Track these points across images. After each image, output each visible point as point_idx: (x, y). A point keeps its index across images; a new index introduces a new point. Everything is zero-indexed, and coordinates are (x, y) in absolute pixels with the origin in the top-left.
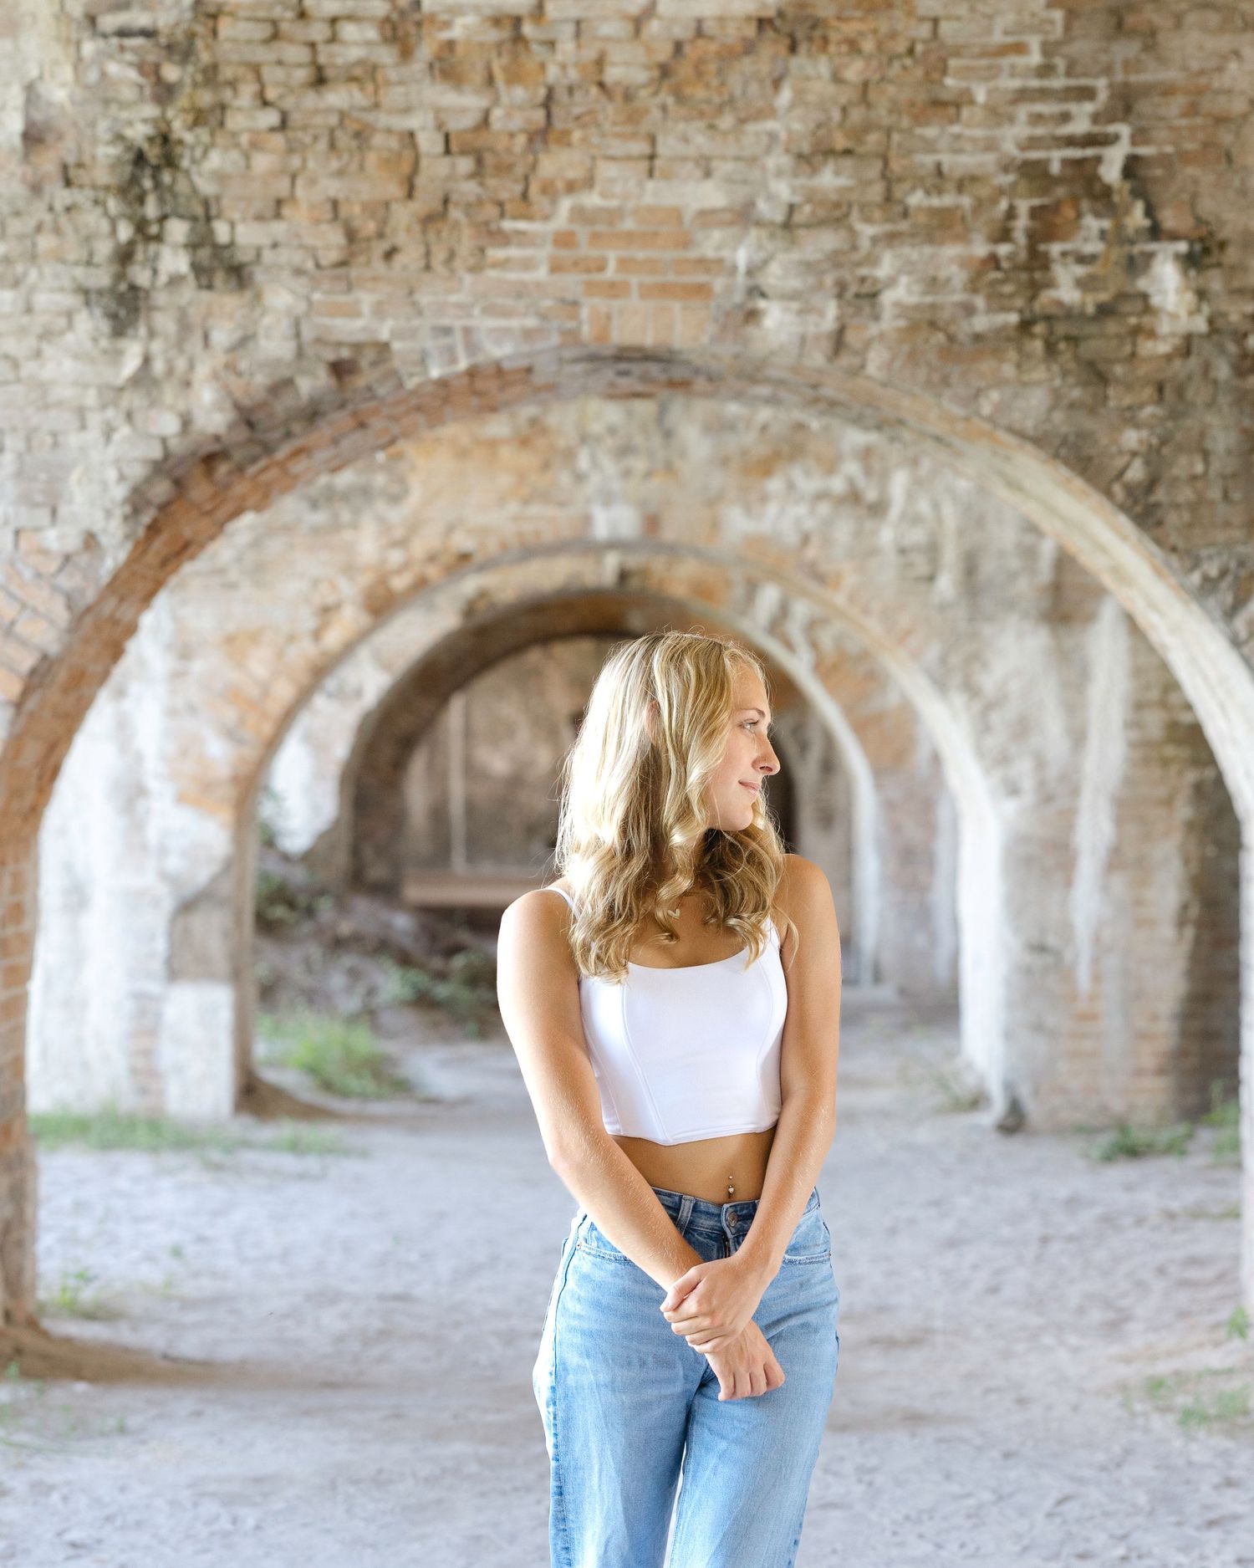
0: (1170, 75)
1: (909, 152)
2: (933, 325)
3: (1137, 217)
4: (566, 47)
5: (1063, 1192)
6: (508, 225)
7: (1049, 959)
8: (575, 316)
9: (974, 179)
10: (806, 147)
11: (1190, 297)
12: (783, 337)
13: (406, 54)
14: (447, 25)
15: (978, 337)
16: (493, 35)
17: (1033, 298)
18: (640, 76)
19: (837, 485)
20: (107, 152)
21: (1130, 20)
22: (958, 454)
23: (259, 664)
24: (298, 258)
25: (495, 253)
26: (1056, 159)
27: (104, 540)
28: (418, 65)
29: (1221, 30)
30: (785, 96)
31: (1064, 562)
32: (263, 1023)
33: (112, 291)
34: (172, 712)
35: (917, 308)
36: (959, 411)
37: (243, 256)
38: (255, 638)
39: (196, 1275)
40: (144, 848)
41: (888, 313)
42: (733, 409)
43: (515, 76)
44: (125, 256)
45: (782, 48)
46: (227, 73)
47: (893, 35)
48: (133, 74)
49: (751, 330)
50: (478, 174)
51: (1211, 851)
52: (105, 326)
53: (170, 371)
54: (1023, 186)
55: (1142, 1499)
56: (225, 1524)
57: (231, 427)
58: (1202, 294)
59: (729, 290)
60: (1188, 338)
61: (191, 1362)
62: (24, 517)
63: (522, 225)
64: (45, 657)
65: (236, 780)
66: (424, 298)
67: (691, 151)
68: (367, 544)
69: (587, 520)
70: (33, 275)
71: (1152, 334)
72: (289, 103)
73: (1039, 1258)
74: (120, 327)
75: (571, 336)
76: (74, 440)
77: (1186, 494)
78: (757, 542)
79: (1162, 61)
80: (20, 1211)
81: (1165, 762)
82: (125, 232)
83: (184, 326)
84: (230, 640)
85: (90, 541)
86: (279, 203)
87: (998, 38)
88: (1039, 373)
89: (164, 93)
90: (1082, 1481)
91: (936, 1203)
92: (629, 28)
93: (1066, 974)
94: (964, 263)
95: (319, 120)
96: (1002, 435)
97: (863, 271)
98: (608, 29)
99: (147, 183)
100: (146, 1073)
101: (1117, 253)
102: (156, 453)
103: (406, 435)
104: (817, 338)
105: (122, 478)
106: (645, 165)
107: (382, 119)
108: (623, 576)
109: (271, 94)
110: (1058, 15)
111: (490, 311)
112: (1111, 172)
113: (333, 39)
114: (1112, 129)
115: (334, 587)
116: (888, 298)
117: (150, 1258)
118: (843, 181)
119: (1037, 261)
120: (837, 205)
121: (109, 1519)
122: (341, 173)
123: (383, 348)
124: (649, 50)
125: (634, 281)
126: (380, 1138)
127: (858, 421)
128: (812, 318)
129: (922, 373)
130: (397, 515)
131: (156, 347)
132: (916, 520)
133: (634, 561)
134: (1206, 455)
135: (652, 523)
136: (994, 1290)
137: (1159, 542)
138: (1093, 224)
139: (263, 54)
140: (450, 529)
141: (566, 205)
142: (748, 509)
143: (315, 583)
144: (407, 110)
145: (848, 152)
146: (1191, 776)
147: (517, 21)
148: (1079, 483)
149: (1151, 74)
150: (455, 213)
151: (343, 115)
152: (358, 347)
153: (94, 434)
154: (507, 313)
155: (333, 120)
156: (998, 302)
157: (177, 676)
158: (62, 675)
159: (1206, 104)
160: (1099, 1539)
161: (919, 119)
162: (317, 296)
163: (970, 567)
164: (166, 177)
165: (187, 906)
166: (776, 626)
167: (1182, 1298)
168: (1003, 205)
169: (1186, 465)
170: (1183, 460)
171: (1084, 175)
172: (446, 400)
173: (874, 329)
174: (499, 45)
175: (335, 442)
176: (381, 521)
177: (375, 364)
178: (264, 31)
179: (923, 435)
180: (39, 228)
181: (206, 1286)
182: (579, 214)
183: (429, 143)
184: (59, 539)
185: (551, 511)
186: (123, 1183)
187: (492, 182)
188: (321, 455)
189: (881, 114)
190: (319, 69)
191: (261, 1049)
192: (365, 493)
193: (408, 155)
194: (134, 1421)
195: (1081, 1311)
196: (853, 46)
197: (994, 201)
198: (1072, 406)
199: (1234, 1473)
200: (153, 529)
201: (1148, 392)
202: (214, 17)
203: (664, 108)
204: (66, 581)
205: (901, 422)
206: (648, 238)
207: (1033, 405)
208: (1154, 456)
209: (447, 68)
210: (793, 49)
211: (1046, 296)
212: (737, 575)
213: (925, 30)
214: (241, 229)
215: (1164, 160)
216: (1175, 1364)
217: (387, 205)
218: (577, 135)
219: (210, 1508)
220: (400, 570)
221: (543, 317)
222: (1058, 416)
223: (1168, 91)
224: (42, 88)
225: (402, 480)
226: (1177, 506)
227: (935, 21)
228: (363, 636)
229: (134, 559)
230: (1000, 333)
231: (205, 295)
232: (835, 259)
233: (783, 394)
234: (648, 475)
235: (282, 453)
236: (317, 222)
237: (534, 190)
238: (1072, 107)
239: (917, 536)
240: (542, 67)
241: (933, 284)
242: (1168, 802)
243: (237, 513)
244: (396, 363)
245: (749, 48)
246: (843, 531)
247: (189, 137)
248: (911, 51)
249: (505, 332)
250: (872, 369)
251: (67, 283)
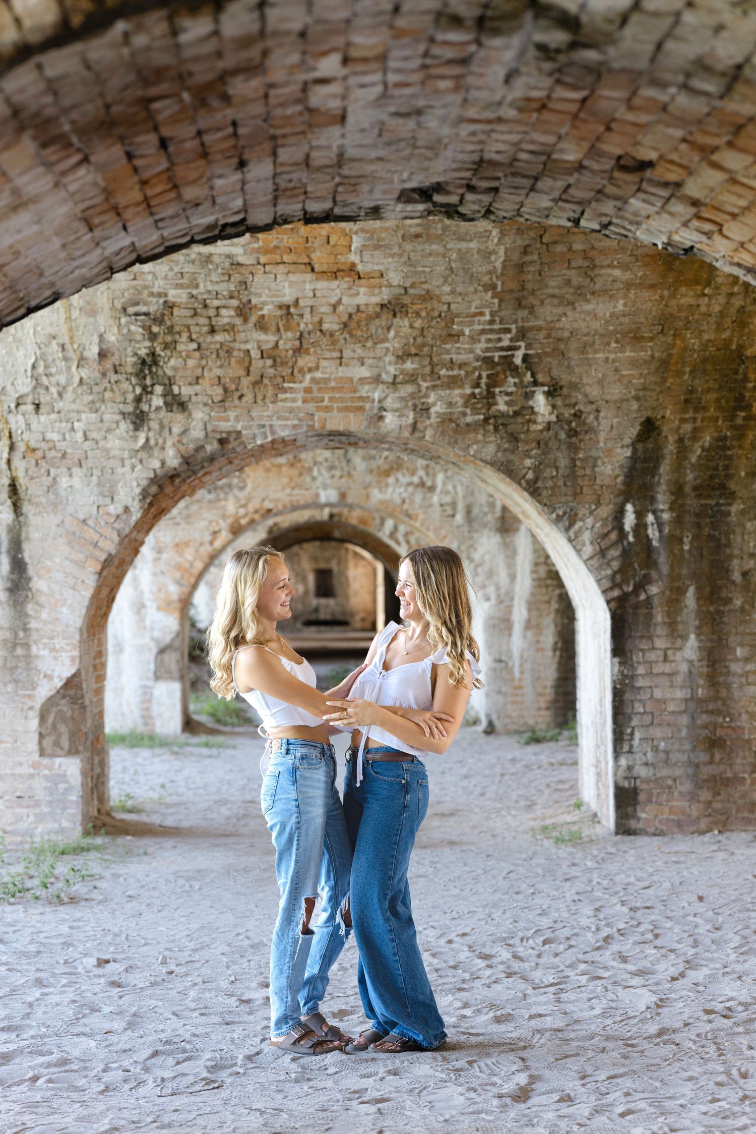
0: (540, 323)
1: (440, 354)
2: (450, 420)
3: (528, 377)
4: (307, 316)
5: (510, 756)
6: (286, 385)
7: (503, 665)
8: (313, 420)
9: (465, 364)
10: (400, 353)
11: (549, 408)
12: (393, 426)
13: (246, 320)
14: (261, 309)
15: (468, 425)
16: (279, 313)
17: (489, 409)
18: (336, 327)
19: (416, 480)
20: (131, 360)
21: (524, 302)
22: (462, 469)
23: (189, 555)
24: (205, 399)
25: (281, 396)
26: (497, 355)
27: (132, 509)
28: (250, 325)
29: (559, 306)
30: (392, 334)
31: (504, 509)
32: (192, 697)
33: (134, 413)
34: (155, 574)
35: (444, 414)
36: (461, 453)
37: (185, 399)
38: (187, 544)
39: (171, 795)
40: (145, 628)
41: (433, 416)
42: (373, 452)
43: (288, 328)
44: (138, 400)
45: (390, 316)
46: (177, 329)
47: (433, 310)
48: (141, 330)
49: (381, 424)
50: (274, 366)
51: (566, 621)
52: (131, 427)
53: (157, 444)
54: (484, 366)
55: (540, 871)
56: (187, 888)
57: (180, 465)
58: (554, 407)
59: (372, 408)
60: (549, 423)
61: (170, 828)
62: (101, 500)
63: (291, 385)
64: (110, 555)
65: (180, 600)
66: (254, 414)
67: (356, 355)
68: (231, 507)
69: (317, 495)
70: (103, 407)
71: (535, 422)
72: (201, 340)
73: (500, 782)
74: (137, 428)
75: (311, 427)
76: (120, 471)
77: (550, 484)
78: (385, 503)
79: (537, 318)
80: (103, 770)
81: (547, 587)
82: (138, 390)
83: (162, 426)
84: (177, 545)
85: (127, 509)
86: (198, 378)
87: (473, 310)
88: (492, 438)
89: (153, 337)
90: (517, 865)
91: (460, 762)
92: (332, 309)
93: (510, 671)
94: (462, 396)
95: (213, 346)
96: (478, 462)
97: (423, 400)
98: (322, 310)
99: (147, 372)
100: (147, 717)
101: (520, 391)
102: (152, 475)
103: (247, 465)
104: (406, 426)
105: (138, 485)
106: (338, 361)
107: (237, 345)
108: (331, 516)
109: (194, 337)
110: (496, 301)
111: (279, 418)
112: (518, 360)
113: (218, 315)
114: (518, 344)
115: (218, 524)
116: (433, 410)
117: (152, 789)
118: (415, 366)
119: (490, 396)
120: (413, 375)
121: (142, 887)
122: (221, 366)
123: (239, 433)
124: (339, 317)
125: (335, 405)
126: (240, 741)
127: (423, 457)
128: (404, 419)
129: (447, 438)
130: (241, 495)
131: (151, 434)
132: (447, 493)
133: (335, 511)
134: (557, 468)
135: (343, 496)
136: (483, 794)
137: (539, 502)
138: (511, 380)
139: (190, 321)
140: (263, 500)
141: (308, 377)
142: (380, 489)
143: (210, 522)
144: (247, 342)
145: (416, 355)
146: (557, 592)
147: (288, 307)
148: (508, 480)
149: (532, 323)
150: (266, 381)
151: (222, 344)
152: (229, 433)
153: (127, 468)
154: (286, 419)
155: (218, 346)
156: (475, 411)
157: (157, 560)
158: (116, 562)
159: (554, 334)
160: (524, 886)
161: (443, 342)
162: (213, 414)
163: (468, 511)
164: (154, 369)
165: (162, 651)
166: (392, 535)
167: (556, 796)
168: (477, 374)
169: (549, 472)
170: (548, 470)
171: (507, 362)
172: (263, 452)
173: (428, 422)
174: (281, 316)
175: (220, 469)
176: (236, 497)
177: (235, 439)
178: (191, 312)
179: (448, 462)
180: (105, 390)
181: (175, 799)
182: (314, 380)
183: (255, 354)
184: (114, 509)
185: (303, 492)
186: (140, 760)
187: (279, 369)
188: (215, 475)
189: (429, 340)
190: (212, 327)
191: (192, 707)
192: (230, 486)
193: (247, 359)
194: (150, 850)
195: (517, 801)
196: (418, 314)
197: (473, 372)
198: (505, 450)
199: (576, 861)
200: (151, 505)
201: (534, 444)
202: (172, 307)
203: (345, 339)
204: (117, 525)
205: (439, 457)
206: (340, 389)
207: (490, 450)
208: (537, 469)
209: (262, 325)
210: (395, 316)
211: (494, 408)
212: (377, 516)
213: (445, 308)
214: (183, 388)
215: (538, 355)
216: (553, 820)
217: (239, 378)
218: (312, 350)
219: (181, 882)
220: (244, 517)
221: (300, 420)
222: (499, 454)
223: (539, 329)
224: (105, 336)
225: (244, 481)
226: (546, 488)
227: (449, 304)
228: (229, 543)
229: (144, 516)
230: (476, 422)
231: (170, 414)
232: (412, 396)
233: (393, 447)
234: (341, 477)
235: (199, 475)
236: (212, 385)
237: (296, 371)
238: (503, 336)
239: (447, 499)
240: (298, 324)
241: (450, 404)
242: (548, 602)
243: (183, 497)
244: (244, 439)
245: (378, 315)
246: (418, 498)
247: (162, 354)
248: (440, 316)
249: (286, 426)
250: (427, 438)
251: (116, 410)
